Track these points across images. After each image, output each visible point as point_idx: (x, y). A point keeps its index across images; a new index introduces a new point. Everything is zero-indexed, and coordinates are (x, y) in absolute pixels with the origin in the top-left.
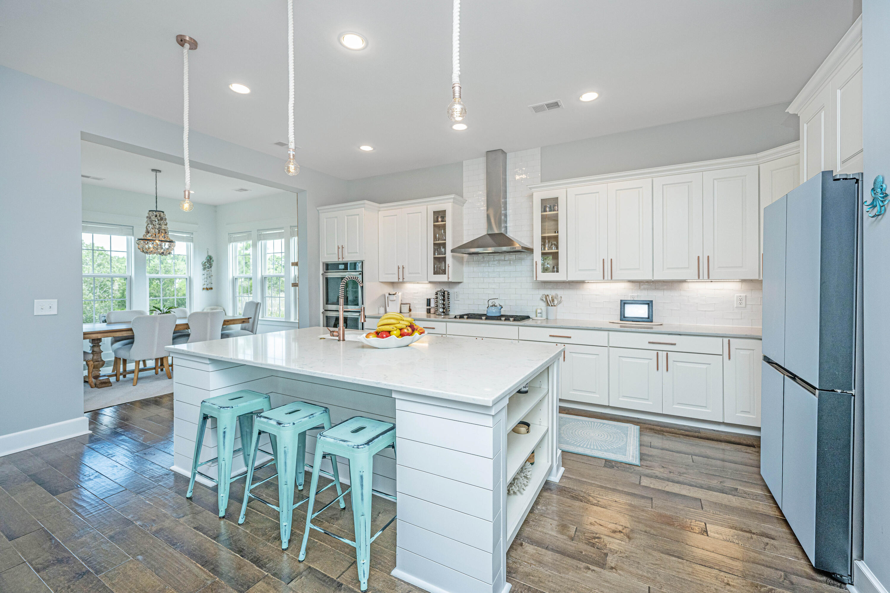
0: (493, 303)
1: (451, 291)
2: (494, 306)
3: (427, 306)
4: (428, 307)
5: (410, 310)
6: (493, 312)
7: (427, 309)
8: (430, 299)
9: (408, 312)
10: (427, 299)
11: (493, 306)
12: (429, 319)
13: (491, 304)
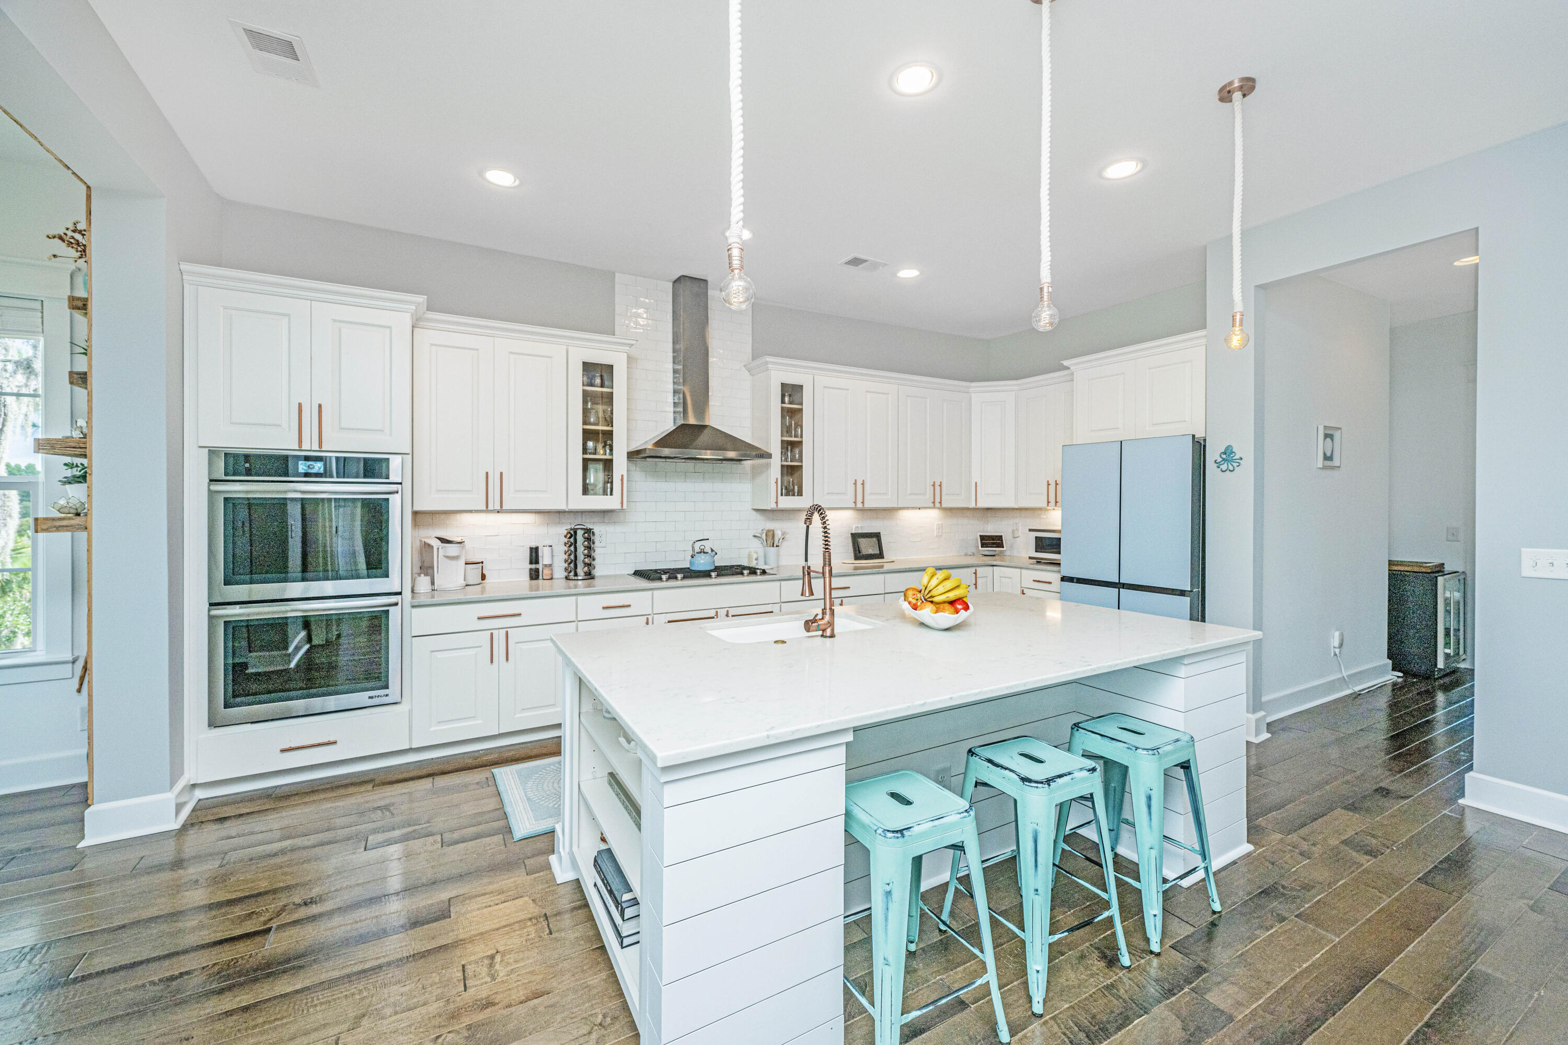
0: (702, 547)
1: (597, 529)
2: (702, 552)
3: (531, 563)
4: (533, 566)
5: (483, 577)
6: (702, 563)
7: (531, 569)
8: (537, 549)
9: (479, 580)
10: (531, 549)
11: (700, 553)
12: (534, 594)
13: (697, 549)
